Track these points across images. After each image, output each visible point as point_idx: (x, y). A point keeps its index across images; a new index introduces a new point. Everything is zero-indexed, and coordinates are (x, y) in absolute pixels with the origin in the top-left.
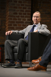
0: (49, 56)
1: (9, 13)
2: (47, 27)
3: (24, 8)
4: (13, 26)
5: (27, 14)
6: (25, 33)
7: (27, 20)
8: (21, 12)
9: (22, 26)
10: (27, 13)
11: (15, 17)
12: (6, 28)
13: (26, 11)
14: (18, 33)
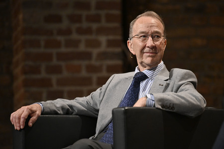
1: (24, 20)
2: (195, 80)
4: (43, 74)
5: (103, 19)
6: (98, 111)
7: (104, 44)
8: (78, 12)
9: (84, 73)
10: (103, 13)
11: (52, 34)
13: (100, 6)
14: (68, 111)
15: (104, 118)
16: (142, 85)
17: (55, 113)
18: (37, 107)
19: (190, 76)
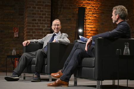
0: (71, 70)
1: (27, 20)
2: (68, 36)
3: (43, 14)
4: (31, 33)
5: (46, 21)
7: (46, 27)
8: (40, 19)
9: (41, 34)
10: (46, 19)
11: (34, 24)
12: (24, 36)
13: (46, 17)
14: (36, 42)
15: (45, 44)
16: (55, 37)
17: (33, 43)
18: (29, 41)
19: (67, 35)
